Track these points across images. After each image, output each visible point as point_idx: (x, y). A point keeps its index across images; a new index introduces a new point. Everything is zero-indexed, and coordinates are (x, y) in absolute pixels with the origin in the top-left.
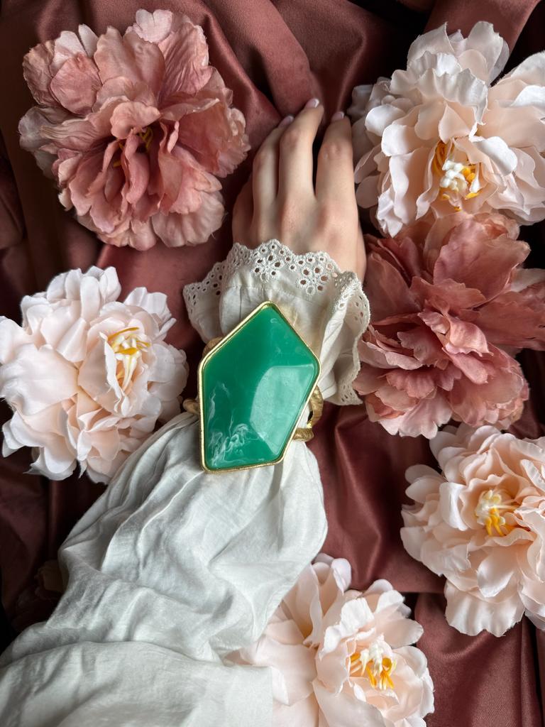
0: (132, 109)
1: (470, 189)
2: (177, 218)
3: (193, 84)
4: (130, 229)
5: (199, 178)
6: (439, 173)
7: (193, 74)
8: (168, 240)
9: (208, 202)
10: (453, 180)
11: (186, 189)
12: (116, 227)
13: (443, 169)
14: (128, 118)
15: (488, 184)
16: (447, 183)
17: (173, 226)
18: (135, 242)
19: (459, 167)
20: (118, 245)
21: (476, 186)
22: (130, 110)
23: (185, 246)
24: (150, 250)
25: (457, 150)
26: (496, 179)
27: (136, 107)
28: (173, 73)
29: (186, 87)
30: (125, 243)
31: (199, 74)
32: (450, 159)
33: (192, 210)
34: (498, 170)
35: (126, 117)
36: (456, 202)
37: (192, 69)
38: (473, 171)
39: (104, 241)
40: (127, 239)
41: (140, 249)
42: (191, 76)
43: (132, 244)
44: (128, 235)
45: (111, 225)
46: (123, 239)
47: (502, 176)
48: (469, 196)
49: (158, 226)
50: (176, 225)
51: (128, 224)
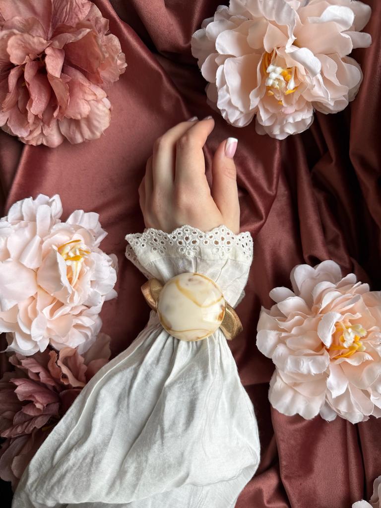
0: (22, 40)
1: (288, 87)
2: (77, 123)
3: (77, 15)
4: (42, 133)
5: (87, 91)
6: (265, 75)
7: (76, 7)
8: (71, 139)
9: (98, 108)
10: (275, 80)
11: (78, 100)
12: (31, 132)
13: (267, 72)
14: (23, 47)
16: (270, 82)
17: (75, 128)
18: (47, 142)
19: (279, 70)
20: (35, 145)
21: (292, 85)
22: (22, 41)
23: (84, 143)
24: (59, 147)
25: (279, 57)
26: (307, 79)
27: (25, 38)
28: (61, 8)
29: (72, 18)
30: (39, 143)
31: (81, 7)
32: (273, 65)
33: (84, 116)
35: (21, 47)
36: (279, 97)
37: (74, 3)
38: (290, 73)
39: (24, 142)
40: (41, 139)
41: (52, 147)
42: (74, 9)
43: (45, 143)
44: (42, 136)
45: (27, 132)
46: (38, 140)
48: (287, 92)
49: (63, 130)
50: (76, 128)
51: (40, 129)
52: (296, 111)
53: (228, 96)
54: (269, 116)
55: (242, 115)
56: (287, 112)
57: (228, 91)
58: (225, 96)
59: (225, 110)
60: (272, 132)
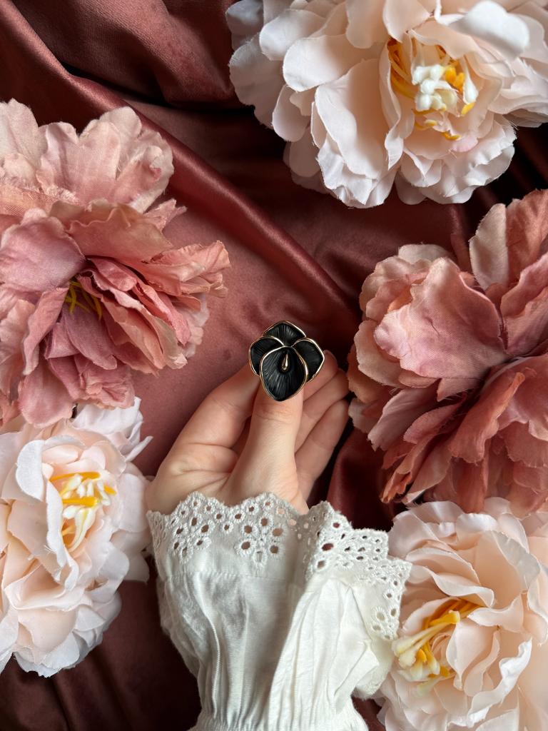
1: (464, 100)
6: (408, 91)
10: (433, 94)
13: (414, 82)
15: (486, 80)
19: (437, 70)
21: (471, 92)
26: (497, 71)
32: (418, 64)
34: (499, 54)
36: (443, 126)
38: (459, 70)
47: (507, 62)
48: (464, 110)
52: (480, 140)
53: (339, 159)
54: (428, 167)
55: (376, 184)
56: (464, 148)
57: (335, 151)
58: (333, 161)
59: (342, 186)
60: (443, 194)
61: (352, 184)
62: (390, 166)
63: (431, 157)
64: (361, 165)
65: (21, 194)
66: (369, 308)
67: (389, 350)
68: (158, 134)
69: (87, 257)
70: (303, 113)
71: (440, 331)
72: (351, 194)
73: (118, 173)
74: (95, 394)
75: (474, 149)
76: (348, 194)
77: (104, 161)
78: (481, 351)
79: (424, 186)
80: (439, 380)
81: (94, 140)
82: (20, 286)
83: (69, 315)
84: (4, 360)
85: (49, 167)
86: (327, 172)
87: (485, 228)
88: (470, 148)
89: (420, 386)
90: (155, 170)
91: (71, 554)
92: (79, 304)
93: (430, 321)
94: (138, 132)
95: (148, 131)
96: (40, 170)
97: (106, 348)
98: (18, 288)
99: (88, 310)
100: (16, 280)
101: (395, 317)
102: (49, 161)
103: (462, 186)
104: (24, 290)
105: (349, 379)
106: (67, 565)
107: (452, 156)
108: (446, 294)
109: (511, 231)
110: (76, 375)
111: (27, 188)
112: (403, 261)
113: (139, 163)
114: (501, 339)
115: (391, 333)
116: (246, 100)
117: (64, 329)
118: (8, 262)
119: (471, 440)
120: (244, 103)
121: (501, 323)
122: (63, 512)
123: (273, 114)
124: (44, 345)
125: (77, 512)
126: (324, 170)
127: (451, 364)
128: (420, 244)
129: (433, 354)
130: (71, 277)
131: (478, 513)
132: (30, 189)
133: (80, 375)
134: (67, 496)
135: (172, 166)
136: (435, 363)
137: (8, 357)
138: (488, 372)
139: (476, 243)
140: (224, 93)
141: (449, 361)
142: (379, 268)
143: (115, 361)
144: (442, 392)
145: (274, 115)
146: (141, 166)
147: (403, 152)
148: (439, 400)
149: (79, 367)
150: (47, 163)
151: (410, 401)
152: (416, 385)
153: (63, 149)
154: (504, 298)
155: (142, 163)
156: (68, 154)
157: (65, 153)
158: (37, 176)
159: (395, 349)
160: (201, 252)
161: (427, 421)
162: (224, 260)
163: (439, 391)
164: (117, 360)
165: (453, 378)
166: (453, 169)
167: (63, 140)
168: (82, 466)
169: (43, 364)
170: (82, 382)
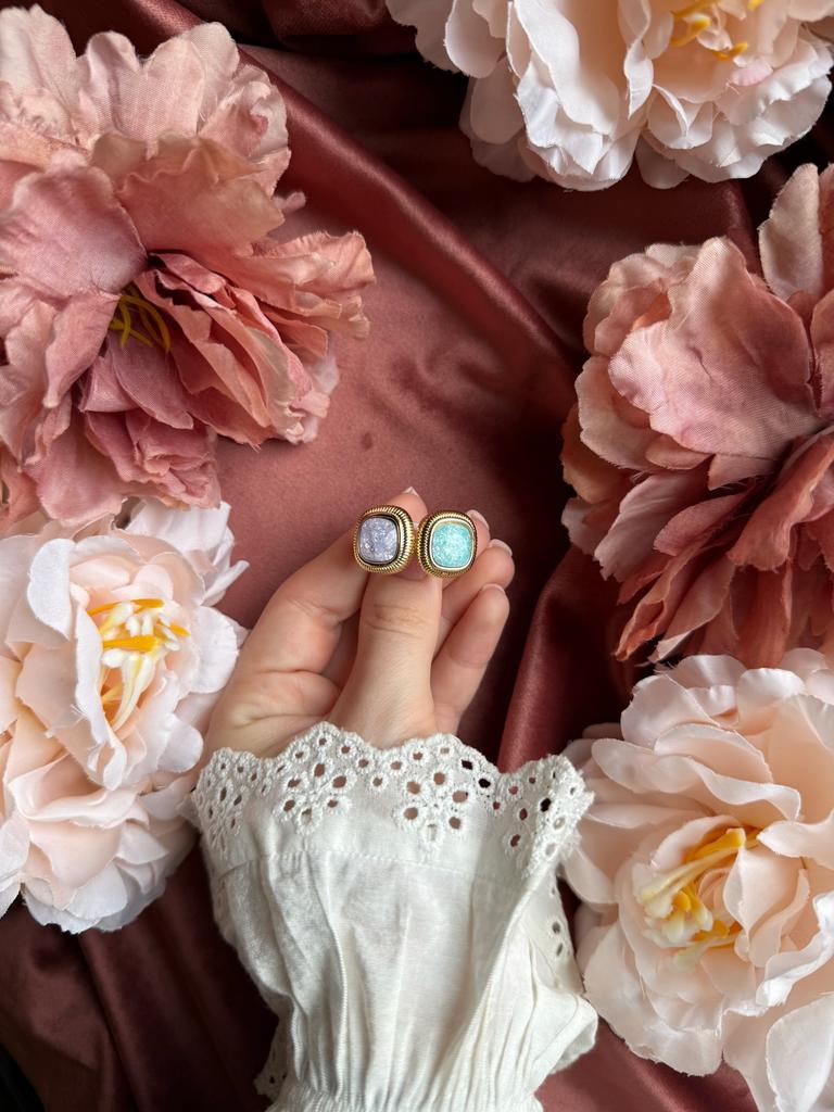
52: (775, 70)
53: (551, 97)
54: (693, 118)
55: (608, 145)
56: (749, 80)
57: (545, 82)
58: (541, 99)
59: (555, 146)
60: (716, 161)
61: (571, 142)
62: (632, 110)
63: (698, 100)
64: (585, 110)
65: (46, 147)
66: (600, 335)
67: (632, 396)
68: (265, 73)
69: (148, 252)
70: (494, 33)
71: (714, 373)
72: (570, 157)
73: (201, 124)
74: (158, 475)
75: (768, 79)
76: (565, 159)
77: (179, 102)
78: (777, 413)
79: (685, 147)
80: (712, 457)
81: (164, 66)
82: (43, 284)
83: (120, 350)
84: (14, 399)
85: (93, 110)
86: (532, 116)
87: (785, 205)
88: (760, 78)
89: (680, 466)
90: (259, 120)
91: (116, 733)
92: (134, 332)
93: (697, 354)
94: (233, 68)
95: (250, 69)
96: (78, 111)
97: (176, 402)
98: (39, 288)
99: (148, 342)
100: (38, 274)
101: (643, 339)
102: (92, 98)
103: (746, 147)
104: (49, 292)
105: (564, 464)
106: (107, 744)
107: (730, 94)
108: (722, 307)
109: (827, 207)
110: (129, 445)
111: (57, 137)
112: (653, 261)
113: (234, 107)
114: (810, 388)
115: (637, 366)
116: (403, 18)
117: (110, 368)
118: (24, 240)
119: (766, 537)
120: (400, 22)
121: (809, 358)
122: (102, 656)
123: (447, 24)
124: (77, 389)
125: (125, 660)
126: (526, 112)
127: (729, 432)
128: (679, 245)
129: (703, 413)
130: (123, 285)
131: (773, 668)
132: (62, 139)
133: (135, 443)
134: (110, 636)
135: (285, 131)
136: (707, 428)
137: (20, 395)
138: (789, 448)
139: (770, 232)
140: (366, 18)
141: (726, 427)
142: (616, 272)
143: (191, 419)
144: (716, 476)
145: (450, 27)
146: (236, 113)
147: (654, 89)
148: (711, 489)
149: (132, 433)
150: (89, 101)
151: (664, 497)
152: (673, 465)
153: (114, 79)
154: (817, 311)
155: (237, 109)
156: (122, 87)
157: (117, 85)
158: (73, 123)
159: (642, 396)
160: (329, 248)
161: (693, 519)
162: (364, 267)
163: (713, 472)
164: (193, 417)
165: (733, 455)
166: (732, 117)
167: (114, 65)
168: (137, 592)
169: (77, 419)
170: (137, 455)
